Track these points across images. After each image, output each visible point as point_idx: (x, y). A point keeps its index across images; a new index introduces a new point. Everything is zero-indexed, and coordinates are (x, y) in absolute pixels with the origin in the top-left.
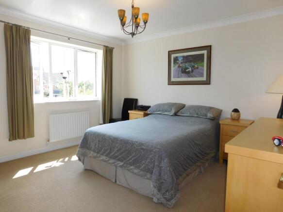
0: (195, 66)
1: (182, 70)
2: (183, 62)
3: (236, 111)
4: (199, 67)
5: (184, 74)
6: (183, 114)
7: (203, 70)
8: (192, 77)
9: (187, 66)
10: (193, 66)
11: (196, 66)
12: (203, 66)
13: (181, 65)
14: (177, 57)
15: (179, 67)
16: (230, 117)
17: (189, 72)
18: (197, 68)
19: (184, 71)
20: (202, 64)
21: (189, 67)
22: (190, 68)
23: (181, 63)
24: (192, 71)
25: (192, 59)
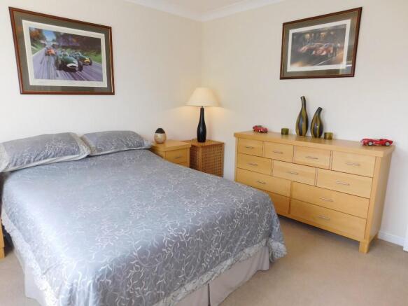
0: (84, 59)
1: (56, 62)
2: (58, 46)
3: (160, 131)
4: (93, 62)
5: (63, 72)
6: (101, 150)
7: (101, 69)
8: (82, 79)
9: (68, 57)
10: (82, 59)
11: (87, 59)
12: (100, 61)
13: (53, 51)
14: (40, 31)
15: (47, 54)
16: (154, 140)
17: (72, 70)
18: (90, 64)
19: (63, 66)
20: (97, 58)
21: (72, 58)
22: (76, 61)
23: (53, 46)
24: (81, 68)
25: (78, 45)
